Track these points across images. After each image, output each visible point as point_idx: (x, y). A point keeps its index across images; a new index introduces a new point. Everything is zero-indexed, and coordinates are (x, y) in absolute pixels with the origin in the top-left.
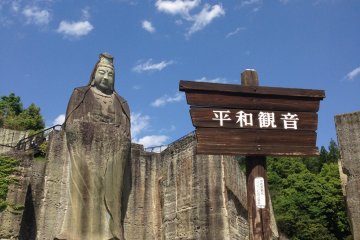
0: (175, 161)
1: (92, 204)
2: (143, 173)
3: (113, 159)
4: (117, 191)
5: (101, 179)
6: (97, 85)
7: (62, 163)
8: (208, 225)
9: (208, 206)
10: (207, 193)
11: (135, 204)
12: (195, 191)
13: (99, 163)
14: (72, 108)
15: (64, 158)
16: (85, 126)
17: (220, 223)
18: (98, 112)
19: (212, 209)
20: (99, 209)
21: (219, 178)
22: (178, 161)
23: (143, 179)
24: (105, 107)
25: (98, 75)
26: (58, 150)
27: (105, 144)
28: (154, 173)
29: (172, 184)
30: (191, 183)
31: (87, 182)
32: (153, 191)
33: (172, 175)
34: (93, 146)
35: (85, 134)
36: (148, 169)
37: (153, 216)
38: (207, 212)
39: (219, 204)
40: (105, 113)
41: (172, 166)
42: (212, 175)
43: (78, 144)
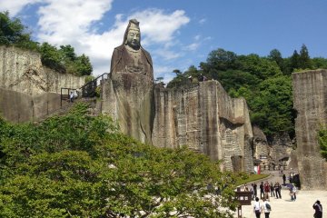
0: (185, 97)
1: (133, 128)
2: (162, 103)
3: (144, 98)
4: (148, 118)
5: (138, 112)
6: (129, 44)
7: (111, 101)
8: (208, 142)
9: (208, 130)
10: (207, 121)
11: (159, 124)
12: (200, 120)
13: (136, 101)
14: (115, 63)
15: (112, 97)
16: (125, 76)
17: (215, 141)
18: (132, 65)
19: (211, 132)
20: (138, 131)
21: (215, 112)
22: (187, 98)
23: (163, 107)
24: (136, 60)
25: (129, 37)
26: (108, 93)
27: (139, 88)
28: (170, 103)
29: (183, 113)
30: (196, 114)
31: (129, 114)
32: (170, 115)
33: (183, 107)
34: (131, 90)
35: (125, 82)
36: (166, 100)
37: (171, 132)
38: (208, 134)
39: (215, 129)
40: (136, 65)
41: (183, 101)
42: (211, 110)
43: (121, 89)
